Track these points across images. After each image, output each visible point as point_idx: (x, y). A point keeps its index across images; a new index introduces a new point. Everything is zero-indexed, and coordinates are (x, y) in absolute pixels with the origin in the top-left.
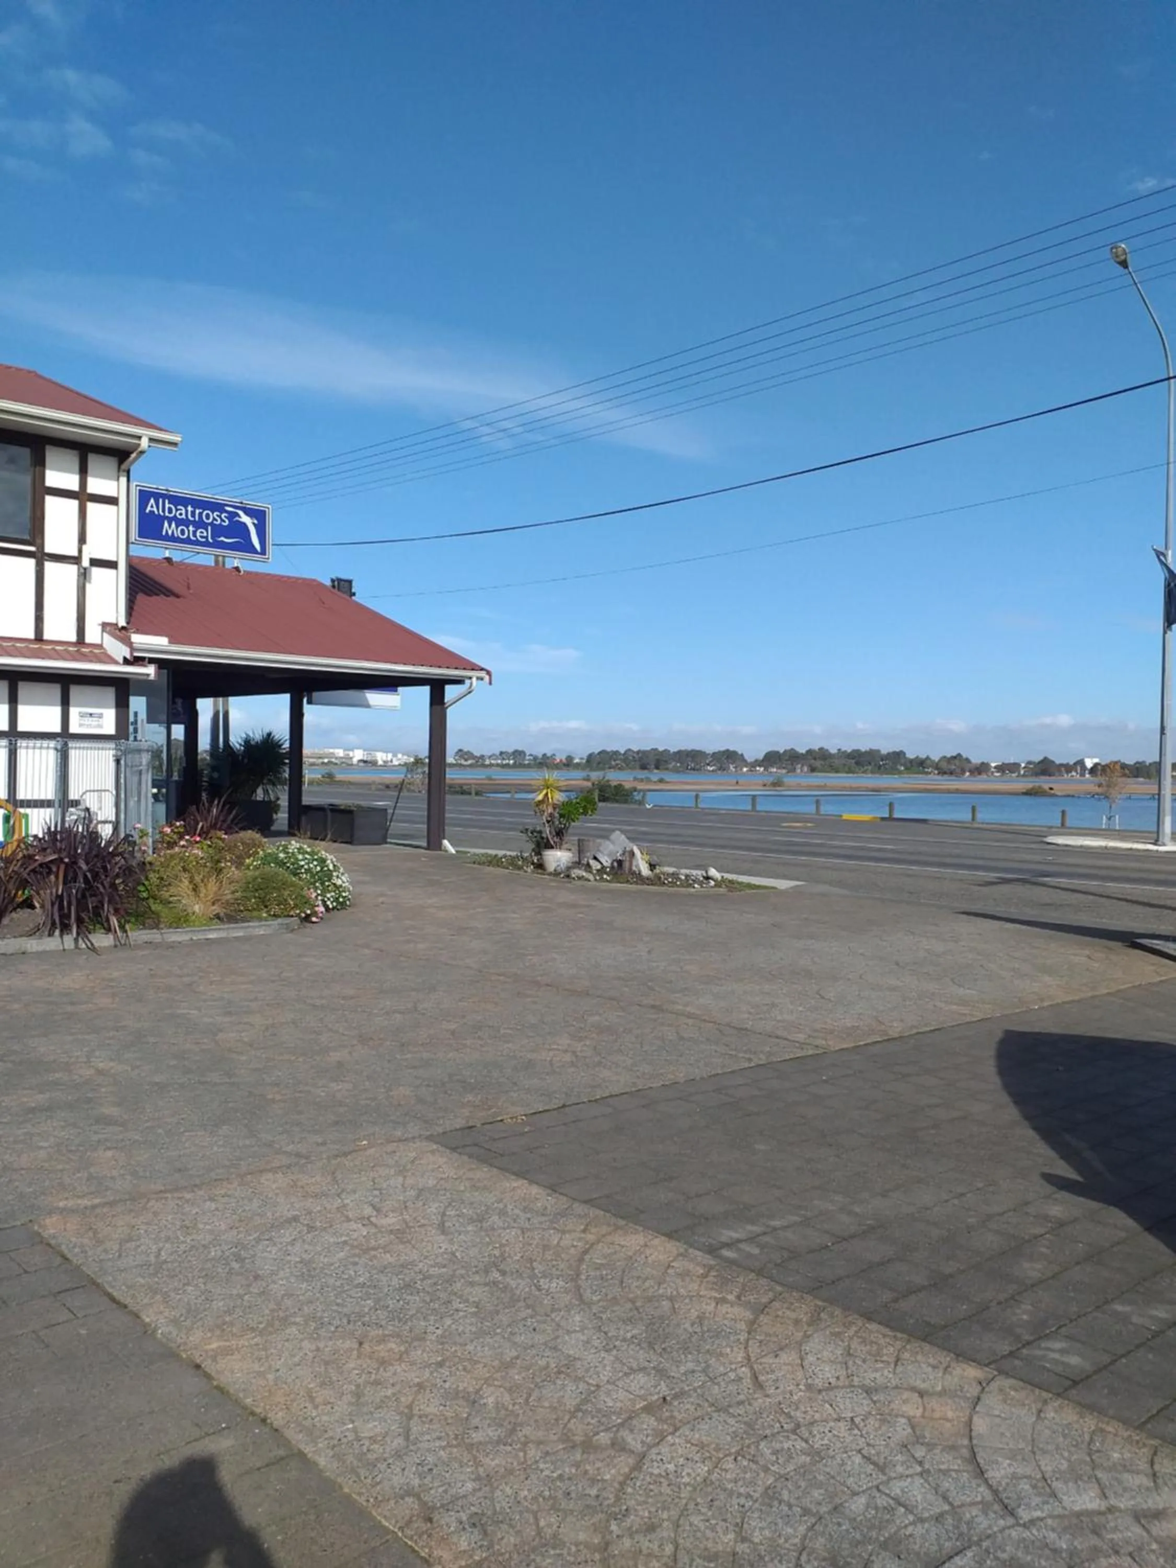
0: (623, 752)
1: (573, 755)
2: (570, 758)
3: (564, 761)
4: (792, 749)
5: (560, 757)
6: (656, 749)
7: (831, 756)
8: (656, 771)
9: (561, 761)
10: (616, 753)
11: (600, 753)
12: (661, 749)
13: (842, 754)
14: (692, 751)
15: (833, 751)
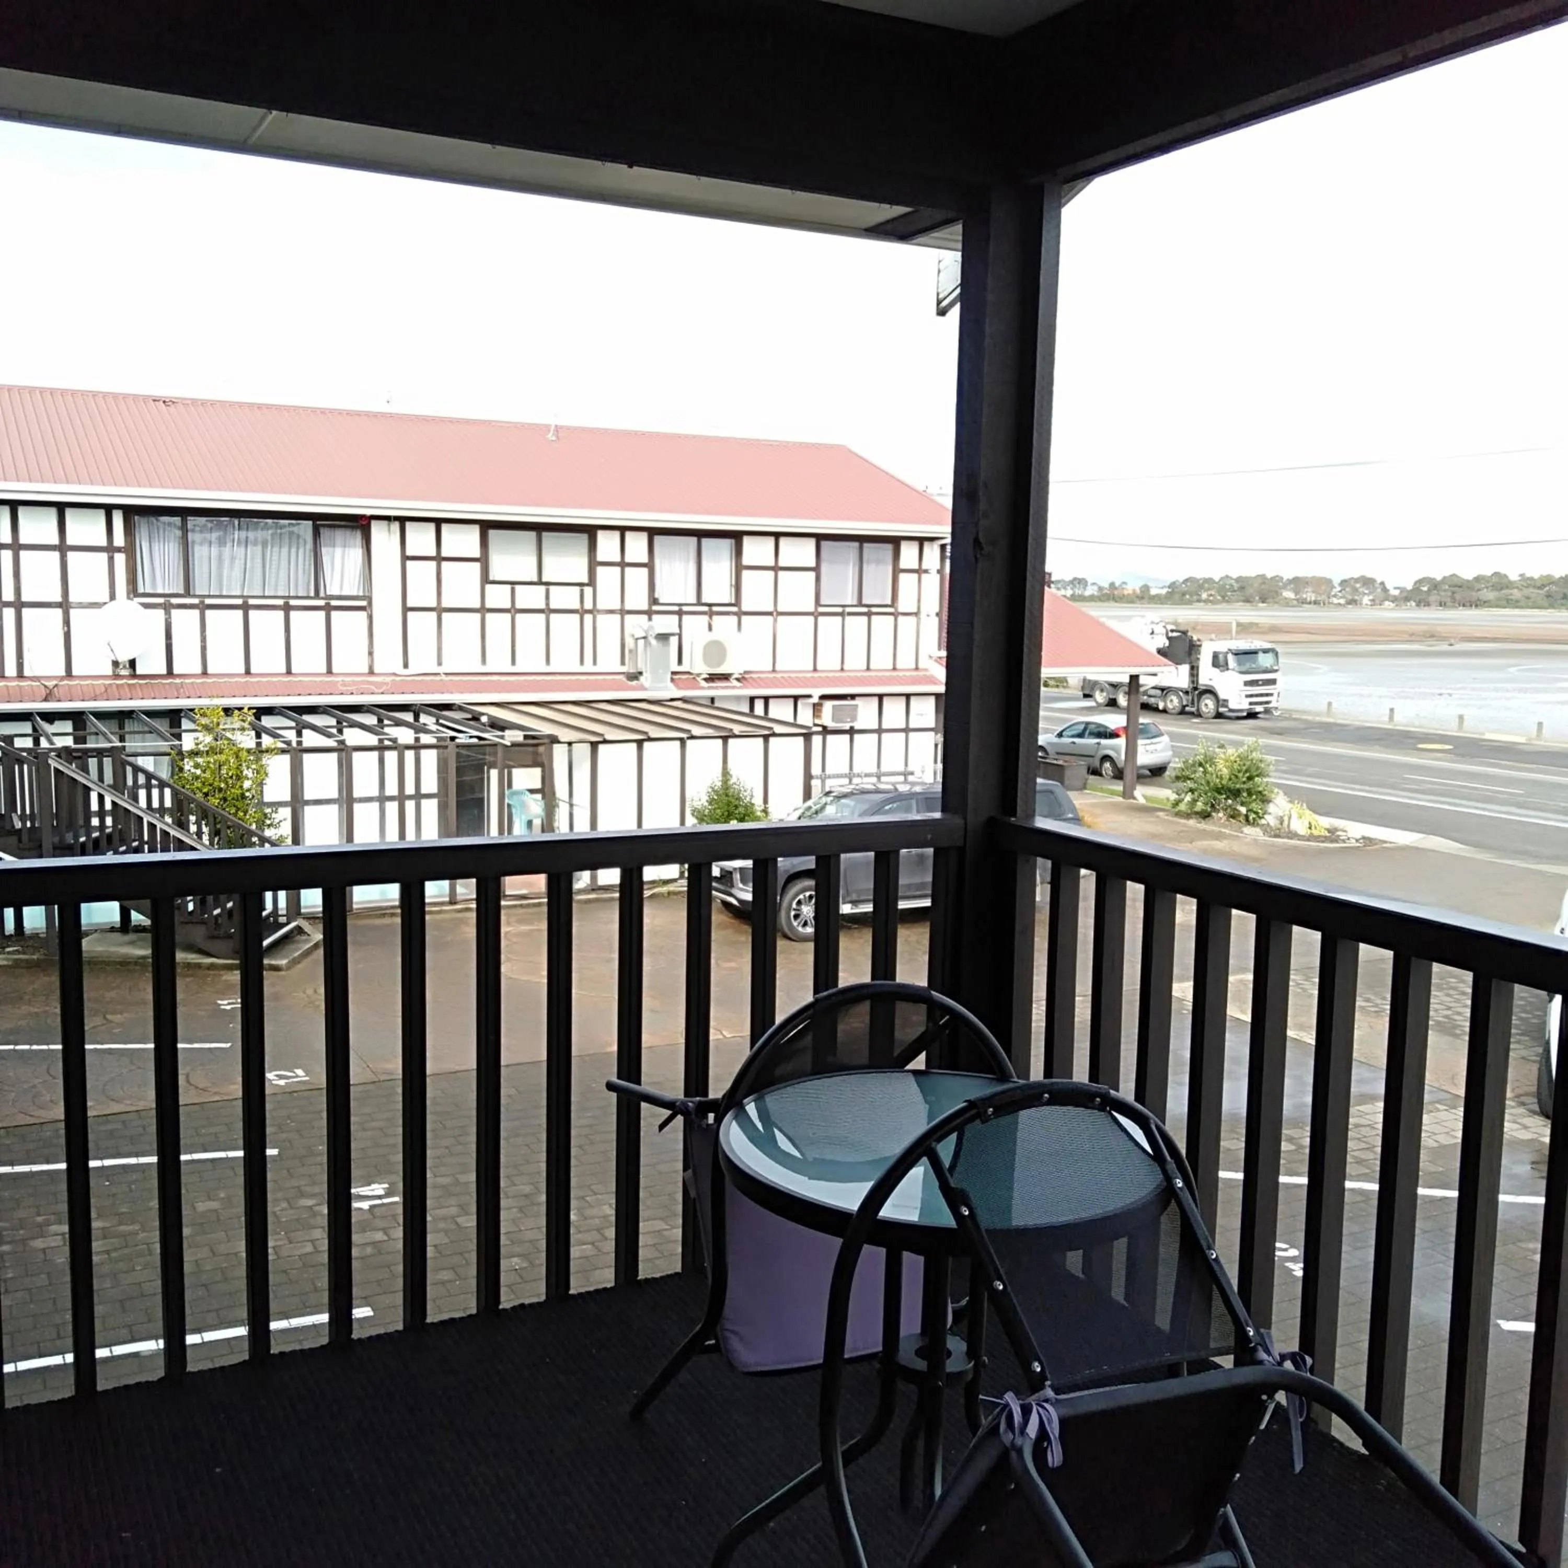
0: (1217, 580)
1: (1150, 584)
2: (1146, 588)
3: (1138, 591)
4: (1454, 575)
5: (1133, 586)
6: (1263, 577)
7: (1509, 585)
8: (1261, 605)
9: (1134, 590)
10: (1209, 581)
11: (1186, 581)
12: (1269, 575)
13: (1527, 582)
14: (1313, 577)
15: (1514, 577)
